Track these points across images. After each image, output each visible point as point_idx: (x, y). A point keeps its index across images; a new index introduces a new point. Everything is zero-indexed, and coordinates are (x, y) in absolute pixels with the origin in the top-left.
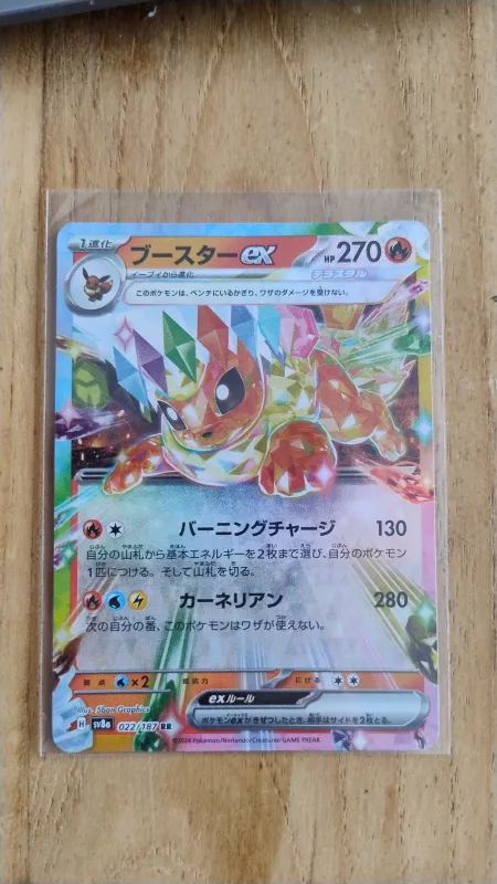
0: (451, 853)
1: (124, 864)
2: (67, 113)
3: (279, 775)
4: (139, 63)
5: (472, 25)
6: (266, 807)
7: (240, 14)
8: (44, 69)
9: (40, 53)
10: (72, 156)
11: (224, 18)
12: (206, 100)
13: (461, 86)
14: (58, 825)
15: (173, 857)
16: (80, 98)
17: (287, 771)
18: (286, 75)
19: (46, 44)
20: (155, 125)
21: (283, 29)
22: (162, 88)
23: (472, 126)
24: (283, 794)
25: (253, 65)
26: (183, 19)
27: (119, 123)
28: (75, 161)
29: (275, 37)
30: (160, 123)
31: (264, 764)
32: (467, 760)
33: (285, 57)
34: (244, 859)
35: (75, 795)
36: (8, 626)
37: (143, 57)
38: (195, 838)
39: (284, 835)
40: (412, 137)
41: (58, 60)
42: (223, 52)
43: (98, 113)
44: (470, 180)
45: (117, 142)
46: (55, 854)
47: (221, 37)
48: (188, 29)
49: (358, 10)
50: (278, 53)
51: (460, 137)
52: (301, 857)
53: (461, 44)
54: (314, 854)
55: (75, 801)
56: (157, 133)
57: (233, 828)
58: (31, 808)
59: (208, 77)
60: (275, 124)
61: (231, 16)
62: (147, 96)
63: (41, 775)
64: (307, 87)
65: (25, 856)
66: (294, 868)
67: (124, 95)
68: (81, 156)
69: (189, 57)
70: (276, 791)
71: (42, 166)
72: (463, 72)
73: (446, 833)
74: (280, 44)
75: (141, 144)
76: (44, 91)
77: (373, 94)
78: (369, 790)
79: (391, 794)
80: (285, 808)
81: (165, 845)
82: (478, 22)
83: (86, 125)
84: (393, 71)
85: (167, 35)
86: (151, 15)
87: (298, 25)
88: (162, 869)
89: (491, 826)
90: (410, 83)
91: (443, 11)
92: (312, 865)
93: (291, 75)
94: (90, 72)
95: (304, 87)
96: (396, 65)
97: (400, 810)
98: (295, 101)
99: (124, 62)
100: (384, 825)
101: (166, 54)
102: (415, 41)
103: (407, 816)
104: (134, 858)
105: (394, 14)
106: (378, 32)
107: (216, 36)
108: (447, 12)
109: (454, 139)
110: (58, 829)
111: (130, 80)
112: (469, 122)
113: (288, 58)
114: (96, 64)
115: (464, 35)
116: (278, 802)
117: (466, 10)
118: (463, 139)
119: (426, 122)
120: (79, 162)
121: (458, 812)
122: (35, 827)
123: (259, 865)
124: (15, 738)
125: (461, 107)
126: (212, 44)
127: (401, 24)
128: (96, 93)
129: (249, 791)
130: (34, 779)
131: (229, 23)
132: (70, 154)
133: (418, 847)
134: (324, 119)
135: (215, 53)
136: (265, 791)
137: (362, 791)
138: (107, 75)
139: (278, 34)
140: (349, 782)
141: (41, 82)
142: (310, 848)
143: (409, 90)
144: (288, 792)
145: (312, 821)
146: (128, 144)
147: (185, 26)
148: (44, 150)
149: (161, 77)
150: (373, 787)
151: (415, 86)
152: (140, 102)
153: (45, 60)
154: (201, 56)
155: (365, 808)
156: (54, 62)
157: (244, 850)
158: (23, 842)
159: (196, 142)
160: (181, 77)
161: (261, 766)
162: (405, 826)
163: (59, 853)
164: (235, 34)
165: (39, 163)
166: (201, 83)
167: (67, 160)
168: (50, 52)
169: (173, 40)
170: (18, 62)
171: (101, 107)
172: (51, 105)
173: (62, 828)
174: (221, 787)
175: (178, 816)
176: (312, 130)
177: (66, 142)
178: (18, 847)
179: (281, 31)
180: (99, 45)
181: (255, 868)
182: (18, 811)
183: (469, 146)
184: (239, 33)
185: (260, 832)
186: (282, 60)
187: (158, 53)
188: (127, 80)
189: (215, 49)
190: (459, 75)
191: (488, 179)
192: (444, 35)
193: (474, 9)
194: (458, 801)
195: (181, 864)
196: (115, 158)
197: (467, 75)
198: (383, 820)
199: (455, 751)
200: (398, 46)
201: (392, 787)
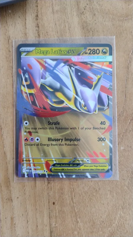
0: (27, 233)
5: (26, 20)
13: (23, 37)
32: (30, 210)
53: (23, 25)
72: (23, 33)
73: (26, 228)
79: (12, 219)
82: (27, 18)
84: (5, 34)
89: (37, 226)
90: (10, 37)
96: (6, 32)
97: (14, 223)
102: (11, 26)
103: (16, 224)
105: (5, 19)
108: (19, 17)
117: (24, 16)
121: (29, 223)
127: (7, 21)
133: (19, 231)
137: (5, 218)
150: (7, 217)
155: (6, 222)
162: (16, 226)
190: (22, 33)
192: (18, 23)
193: (26, 16)
194: (28, 221)
197: (24, 33)
198: (10, 225)
199: (27, 208)
200: (7, 28)
201: (12, 217)
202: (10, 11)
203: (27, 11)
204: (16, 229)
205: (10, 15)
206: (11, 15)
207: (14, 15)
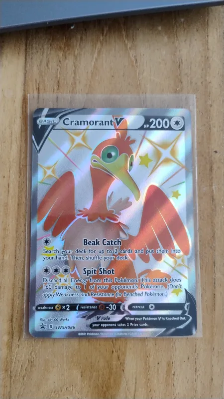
0: (195, 391)
1: (52, 395)
2: (35, 69)
3: (120, 355)
4: (67, 48)
5: (208, 36)
6: (114, 370)
7: (110, 28)
8: (26, 49)
9: (24, 42)
10: (37, 86)
11: (103, 30)
12: (95, 64)
13: (203, 62)
14: (24, 377)
15: (74, 392)
16: (41, 62)
17: (124, 354)
18: (129, 54)
19: (27, 39)
20: (73, 75)
21: (128, 36)
22: (76, 59)
23: (207, 78)
24: (122, 364)
25: (115, 50)
26: (86, 30)
27: (57, 73)
28: (38, 89)
29: (124, 38)
30: (75, 74)
31: (114, 351)
32: (202, 350)
33: (129, 47)
34: (105, 393)
35: (31, 363)
36: (4, 289)
37: (68, 45)
38: (84, 383)
39: (122, 382)
40: (182, 83)
41: (32, 45)
42: (102, 45)
43: (49, 68)
44: (206, 102)
45: (56, 82)
46: (22, 390)
47: (101, 38)
48: (88, 34)
49: (160, 28)
50: (126, 45)
51: (202, 83)
52: (130, 392)
53: (203, 44)
54: (135, 391)
55: (31, 366)
56: (74, 78)
57: (100, 379)
58: (12, 369)
59: (96, 55)
60: (124, 76)
61: (106, 29)
62: (70, 62)
63: (17, 355)
64: (138, 60)
65: (9, 390)
66: (126, 397)
67: (60, 61)
68: (41, 87)
69: (88, 47)
70: (119, 363)
71: (24, 90)
73: (192, 382)
74: (127, 42)
75: (67, 83)
76: (26, 59)
77: (166, 64)
78: (160, 363)
79: (169, 365)
80: (123, 370)
81: (70, 387)
82: (210, 34)
83: (43, 74)
84: (174, 54)
85: (79, 37)
86: (72, 28)
87: (135, 34)
88: (69, 397)
89: (212, 379)
90: (181, 60)
91: (196, 30)
92: (134, 395)
93: (131, 55)
94: (45, 51)
95: (136, 60)
96: (176, 52)
97: (173, 372)
98: (133, 66)
99: (60, 47)
100: (166, 378)
101: (78, 44)
102: (184, 43)
103: (176, 375)
104: (57, 392)
105: (175, 30)
106: (169, 38)
107: (100, 38)
108: (197, 30)
109: (199, 84)
110: (23, 379)
111: (63, 55)
112: (206, 76)
113: (130, 48)
114: (48, 48)
115: (204, 40)
116: (120, 367)
117: (205, 31)
118: (203, 83)
119: (188, 77)
120: (40, 89)
121: (198, 373)
122: (13, 378)
123: (112, 396)
124: (6, 338)
125: (203, 70)
126: (97, 41)
127: (178, 35)
128: (48, 61)
129: (107, 362)
130: (14, 356)
131: (105, 32)
132: (36, 86)
133: (180, 387)
134: (145, 74)
135: (99, 45)
136: (114, 363)
137: (157, 363)
138: (53, 52)
139: (126, 38)
140: (151, 359)
141: (24, 55)
142: (134, 389)
143: (181, 62)
144: (124, 363)
145: (134, 377)
146: (61, 82)
147: (86, 33)
148: (25, 84)
149: (76, 54)
150: (161, 361)
151: (183, 61)
152: (67, 65)
153: (26, 46)
154: (93, 46)
155: (158, 370)
156: (30, 46)
157: (105, 389)
158: (8, 384)
159: (90, 82)
160: (84, 54)
161: (113, 352)
162: (175, 379)
163: (24, 389)
164: (108, 37)
165: (23, 89)
166: (93, 57)
167: (35, 88)
168: (28, 42)
169: (81, 38)
170: (15, 46)
171: (50, 65)
172: (28, 65)
173: (25, 378)
174: (96, 361)
175: (76, 373)
176: (140, 79)
177: (34, 81)
178: (5, 387)
179: (127, 36)
180: (50, 40)
181: (109, 397)
182: (6, 371)
183: (206, 87)
184: (109, 37)
185: (112, 381)
186: (127, 49)
187: (75, 44)
188: (61, 54)
189: (99, 42)
190: (202, 56)
191: (214, 101)
192: (196, 40)
193: (209, 30)
194: (198, 369)
195: (77, 395)
196: (55, 88)
197: (205, 57)
198: (165, 376)
199: (197, 346)
200: (177, 44)
201: (169, 361)
202: (182, 20)
203: (210, 23)
204: (175, 383)
205: (182, 26)
206: (185, 25)
207: (189, 26)
